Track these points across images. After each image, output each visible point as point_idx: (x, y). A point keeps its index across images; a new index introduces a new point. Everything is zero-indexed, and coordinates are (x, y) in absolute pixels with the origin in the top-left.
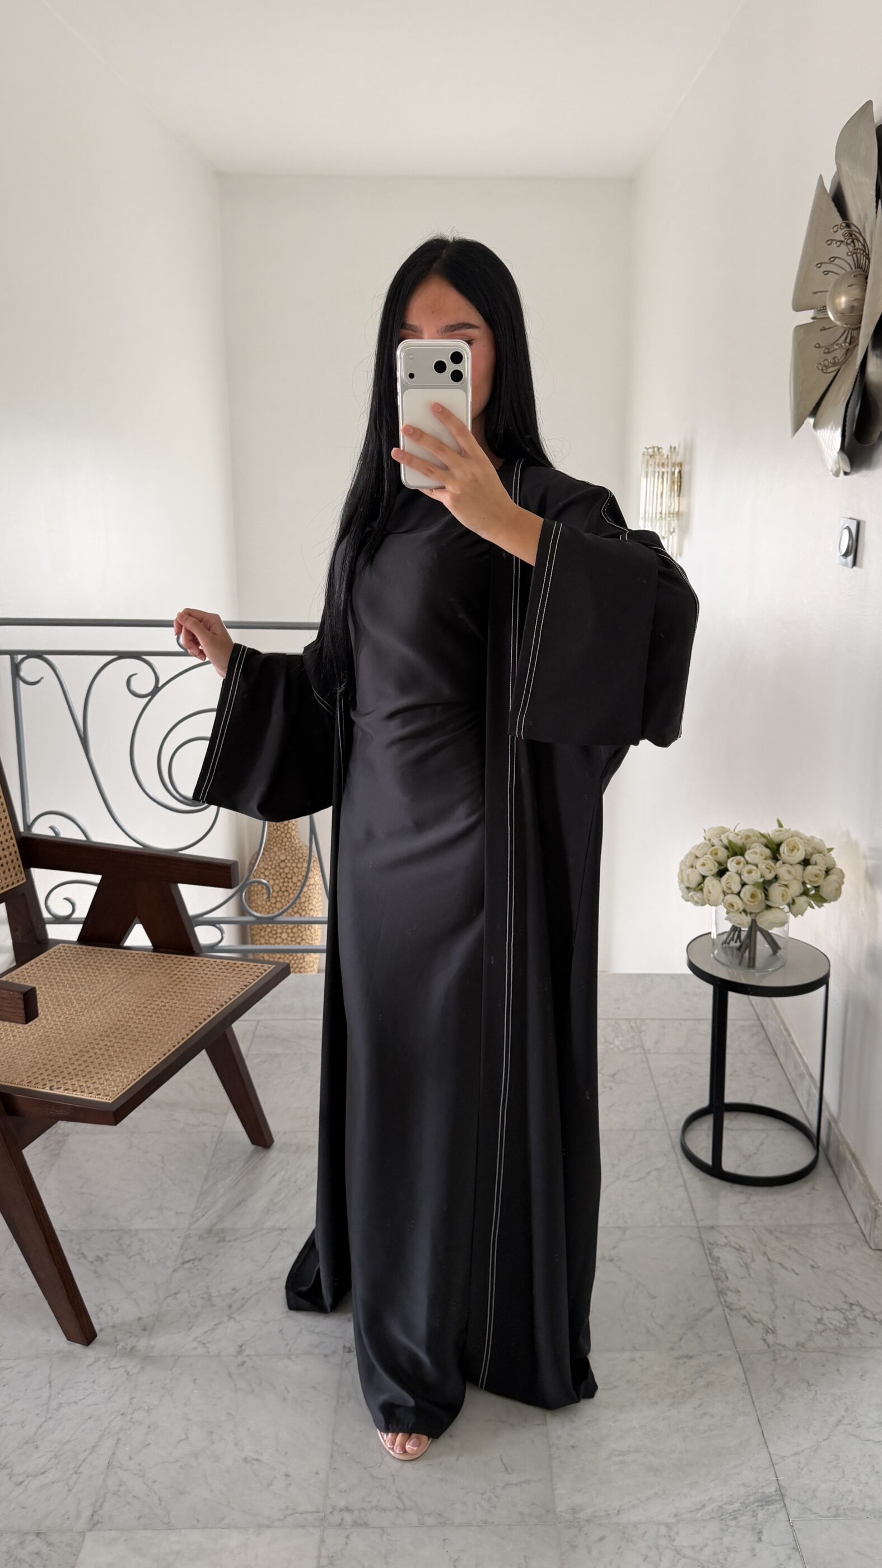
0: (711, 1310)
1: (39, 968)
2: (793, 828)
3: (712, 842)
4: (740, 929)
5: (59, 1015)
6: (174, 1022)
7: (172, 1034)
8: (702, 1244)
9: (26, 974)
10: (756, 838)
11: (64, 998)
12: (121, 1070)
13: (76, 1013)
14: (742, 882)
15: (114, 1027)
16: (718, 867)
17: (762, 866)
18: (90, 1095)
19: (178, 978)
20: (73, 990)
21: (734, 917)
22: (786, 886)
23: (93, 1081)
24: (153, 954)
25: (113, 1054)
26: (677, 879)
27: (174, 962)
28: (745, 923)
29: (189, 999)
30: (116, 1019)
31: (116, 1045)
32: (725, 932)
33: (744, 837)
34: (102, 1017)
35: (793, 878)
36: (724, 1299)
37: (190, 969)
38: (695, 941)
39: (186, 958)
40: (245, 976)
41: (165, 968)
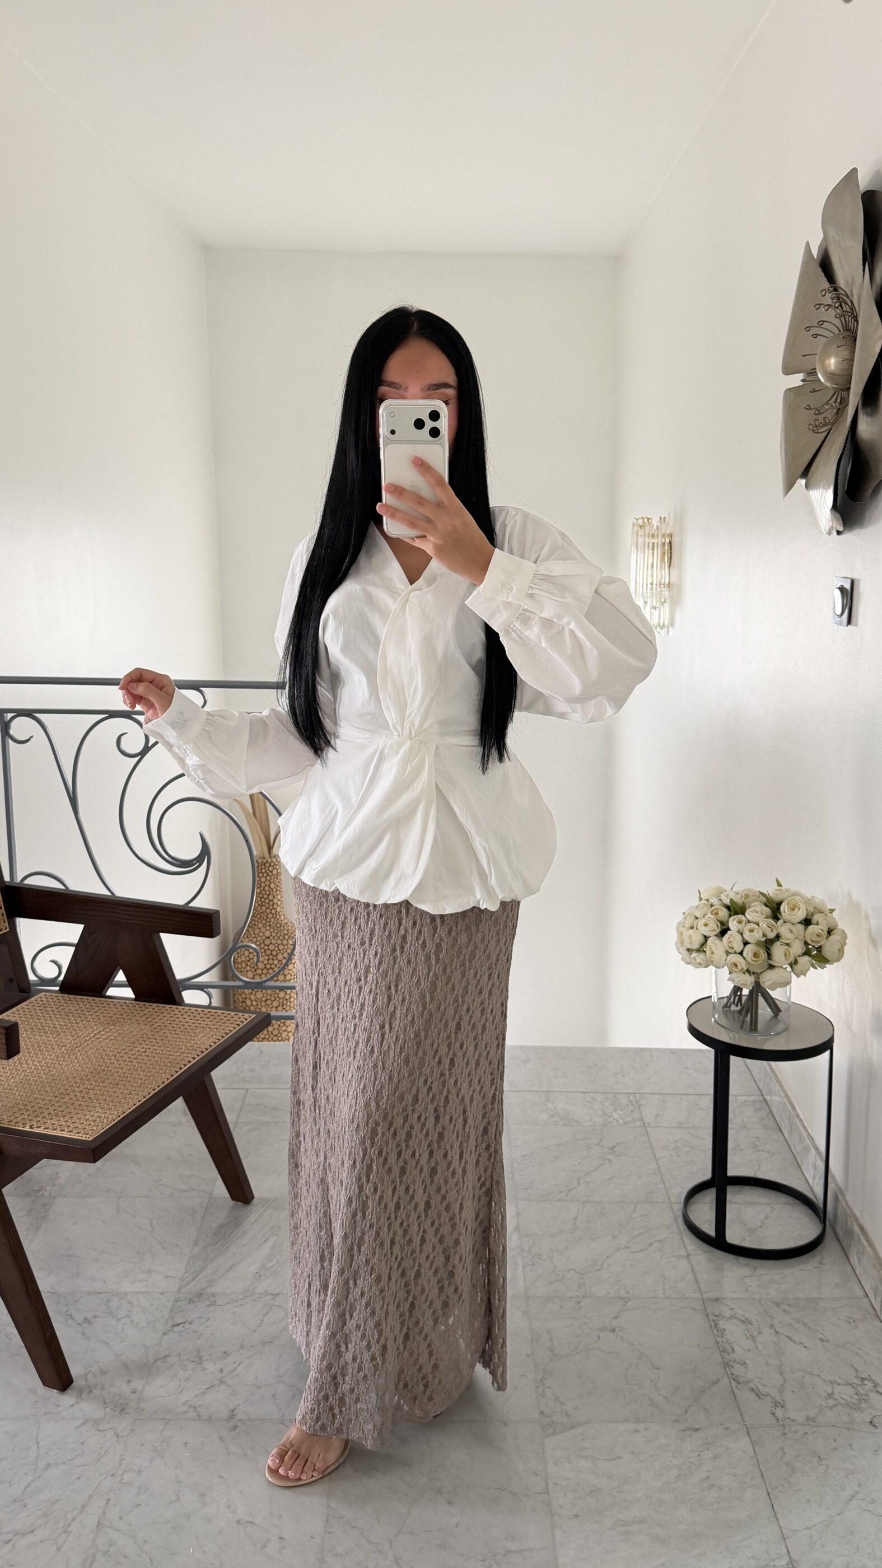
0: (717, 1382)
1: (22, 1014)
2: (793, 888)
3: (711, 901)
4: (741, 990)
5: (39, 1060)
6: (154, 1066)
7: (152, 1078)
8: (707, 1316)
10: (755, 897)
11: (45, 1044)
12: (100, 1111)
13: (57, 1058)
14: (744, 941)
15: (94, 1071)
16: (720, 927)
17: (763, 925)
18: (70, 1133)
19: (159, 1025)
20: (55, 1036)
21: (736, 978)
22: (788, 945)
23: (72, 1124)
24: (134, 1002)
25: (93, 1096)
26: (676, 939)
27: (155, 1010)
28: (748, 984)
29: (170, 1046)
30: (97, 1064)
31: (96, 1088)
32: (727, 997)
33: (745, 896)
34: (82, 1062)
35: (795, 936)
36: (730, 1371)
37: (171, 1017)
38: (693, 1006)
39: (167, 1006)
40: (226, 1025)
41: (146, 1016)
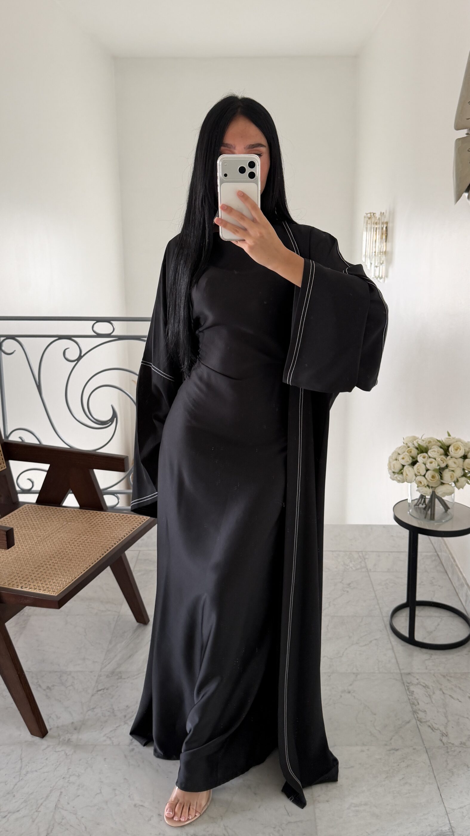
0: (409, 722)
1: (14, 518)
2: (457, 436)
3: (408, 445)
4: (425, 496)
5: (26, 545)
6: (92, 549)
7: (91, 556)
8: (403, 683)
9: (7, 522)
10: (434, 443)
11: (28, 535)
12: (62, 577)
13: (36, 544)
14: (427, 469)
15: (58, 552)
16: (412, 460)
17: (439, 459)
18: (44, 591)
19: (94, 524)
20: (34, 530)
21: (422, 489)
22: (453, 471)
23: (46, 583)
24: (79, 510)
25: (57, 567)
26: (387, 466)
27: (92, 515)
28: (428, 493)
29: (101, 536)
30: (59, 548)
31: (59, 562)
32: (417, 499)
33: (428, 442)
34: (50, 546)
35: (457, 466)
36: (417, 715)
37: (101, 519)
38: (398, 504)
39: (99, 512)
40: (133, 523)
41: (87, 518)
